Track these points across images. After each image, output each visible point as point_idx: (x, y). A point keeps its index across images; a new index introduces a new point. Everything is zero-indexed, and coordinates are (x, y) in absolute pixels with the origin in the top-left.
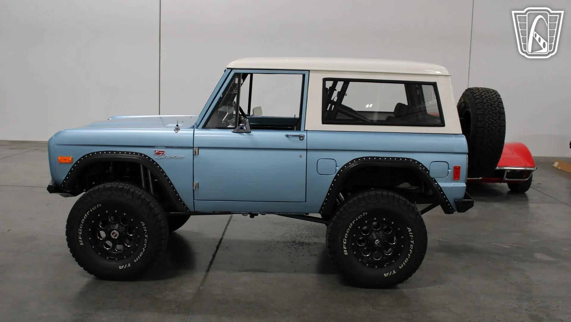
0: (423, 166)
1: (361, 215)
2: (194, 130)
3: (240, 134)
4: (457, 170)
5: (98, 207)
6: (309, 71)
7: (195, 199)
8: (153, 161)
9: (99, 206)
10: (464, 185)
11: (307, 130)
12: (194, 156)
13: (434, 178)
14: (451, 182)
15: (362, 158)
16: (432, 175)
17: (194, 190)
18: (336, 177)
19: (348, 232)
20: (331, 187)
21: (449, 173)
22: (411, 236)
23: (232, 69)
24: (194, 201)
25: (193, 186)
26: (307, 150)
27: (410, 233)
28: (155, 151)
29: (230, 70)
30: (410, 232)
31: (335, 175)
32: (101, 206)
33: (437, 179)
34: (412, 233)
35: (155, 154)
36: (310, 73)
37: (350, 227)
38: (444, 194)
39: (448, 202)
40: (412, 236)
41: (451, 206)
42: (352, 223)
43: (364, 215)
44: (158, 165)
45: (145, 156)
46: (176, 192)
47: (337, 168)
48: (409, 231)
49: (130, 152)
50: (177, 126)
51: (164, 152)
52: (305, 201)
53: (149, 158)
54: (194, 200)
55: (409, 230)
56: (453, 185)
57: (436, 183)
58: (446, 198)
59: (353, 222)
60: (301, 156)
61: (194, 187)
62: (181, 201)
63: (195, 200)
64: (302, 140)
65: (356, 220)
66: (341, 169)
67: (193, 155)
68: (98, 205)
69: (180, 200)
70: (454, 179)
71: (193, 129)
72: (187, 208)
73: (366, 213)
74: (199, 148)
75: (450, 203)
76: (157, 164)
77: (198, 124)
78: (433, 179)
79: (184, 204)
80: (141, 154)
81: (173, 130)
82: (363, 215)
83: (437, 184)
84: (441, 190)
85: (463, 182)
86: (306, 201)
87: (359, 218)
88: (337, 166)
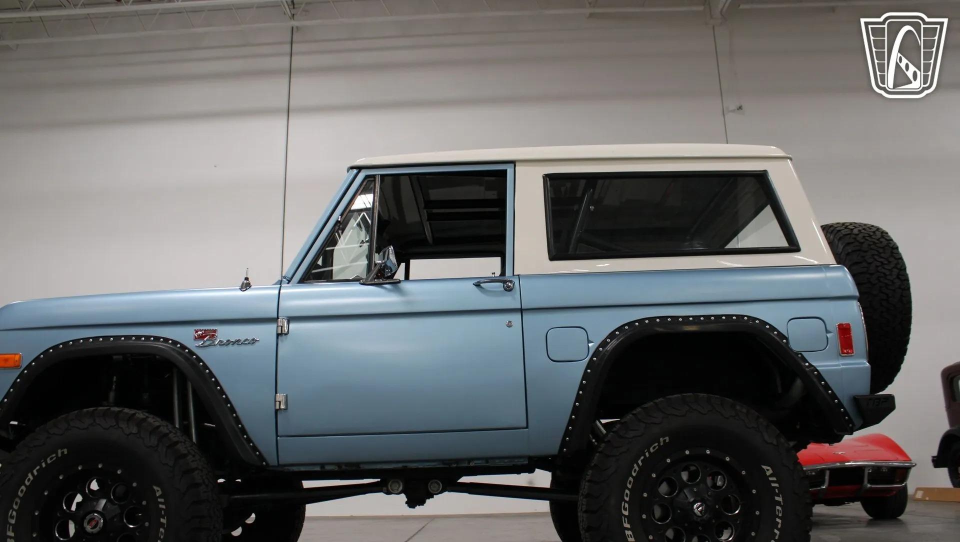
0: (773, 328)
1: (656, 444)
2: (281, 287)
3: (379, 287)
4: (844, 331)
5: (60, 455)
6: (513, 162)
7: (279, 434)
8: (191, 353)
9: (63, 453)
10: (865, 364)
11: (519, 275)
12: (279, 337)
13: (801, 354)
14: (838, 360)
15: (641, 321)
16: (795, 346)
17: (276, 411)
18: (590, 365)
19: (629, 486)
20: (582, 387)
21: (829, 340)
22: (773, 485)
23: (360, 168)
24: (277, 440)
25: (275, 401)
26: (521, 311)
27: (770, 479)
28: (197, 332)
29: (355, 171)
30: (771, 476)
31: (587, 359)
32: (66, 453)
33: (805, 355)
34: (775, 479)
35: (196, 338)
36: (517, 168)
37: (634, 474)
38: (827, 387)
39: (840, 405)
40: (776, 485)
41: (846, 413)
42: (638, 465)
43: (662, 444)
44: (201, 361)
45: (175, 343)
46: (238, 420)
47: (590, 345)
48: (768, 473)
49: (143, 336)
50: (247, 279)
51: (215, 331)
52: (525, 426)
53: (183, 347)
54: (277, 436)
55: (768, 470)
56: (843, 364)
57: (807, 364)
58: (834, 396)
59: (640, 462)
60: (509, 325)
61: (278, 403)
62: (249, 440)
63: (281, 437)
64: (510, 290)
65: (645, 456)
66: (600, 346)
67: (278, 335)
68: (59, 452)
69: (246, 439)
70: (843, 353)
71: (279, 286)
72: (261, 457)
73: (667, 439)
74: (290, 319)
75: (843, 407)
76: (199, 359)
77: (290, 276)
78: (799, 355)
79: (255, 448)
80: (166, 340)
81: (237, 289)
82: (659, 443)
83: (809, 364)
84: (820, 377)
85: (862, 358)
86: (527, 427)
87: (652, 450)
88: (589, 342)
